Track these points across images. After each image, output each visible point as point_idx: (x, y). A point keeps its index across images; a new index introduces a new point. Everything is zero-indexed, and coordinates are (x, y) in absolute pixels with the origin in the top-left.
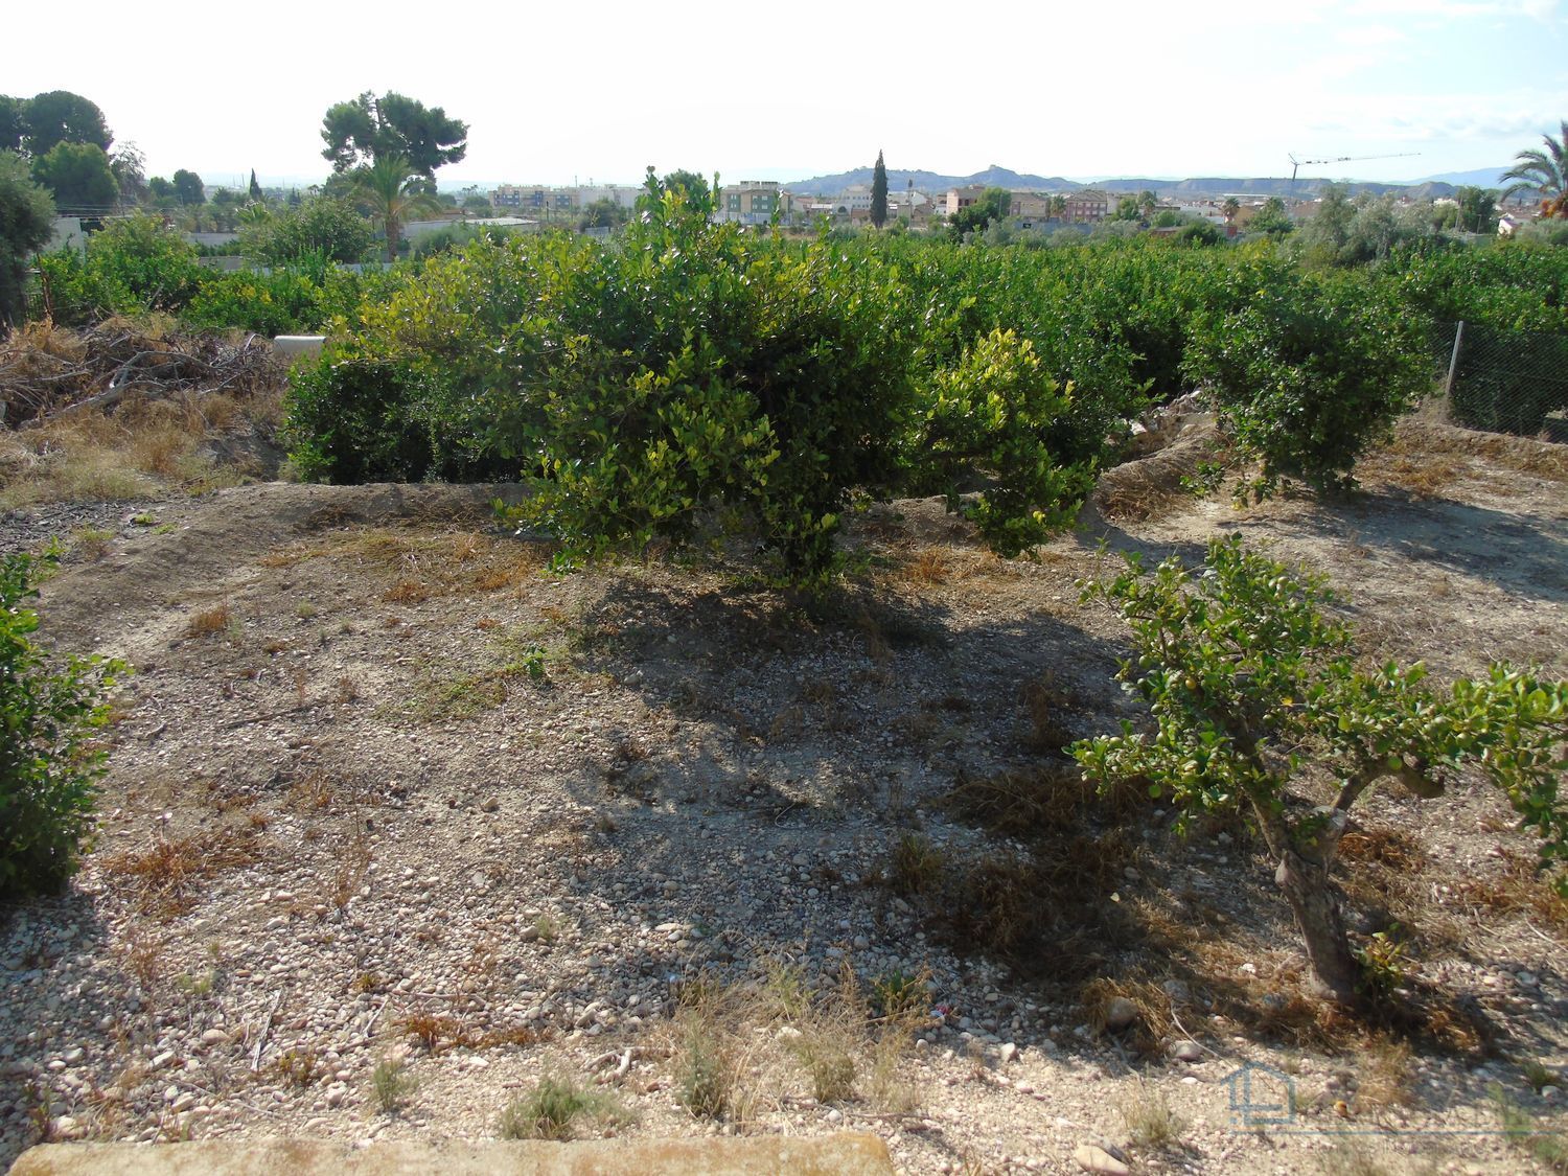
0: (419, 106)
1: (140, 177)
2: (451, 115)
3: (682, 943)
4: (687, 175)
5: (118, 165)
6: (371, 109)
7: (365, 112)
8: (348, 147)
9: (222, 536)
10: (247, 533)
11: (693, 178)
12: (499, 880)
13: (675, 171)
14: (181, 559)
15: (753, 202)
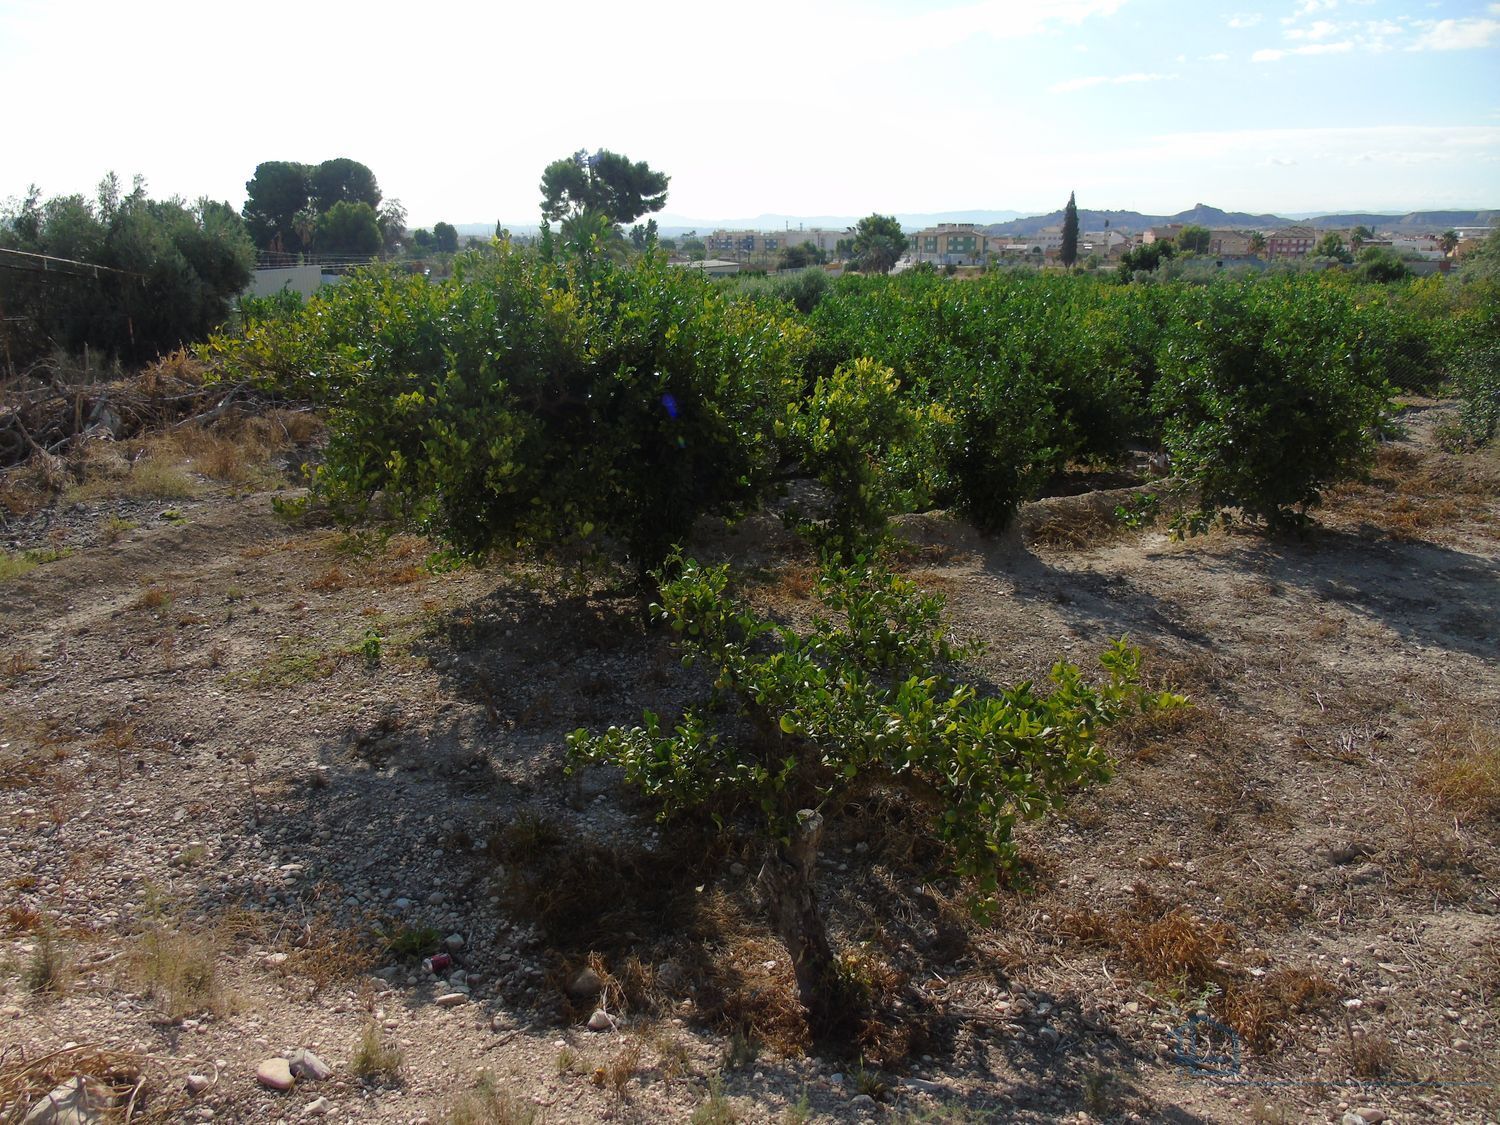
0: (626, 161)
1: (402, 229)
2: (653, 169)
3: (289, 881)
4: (881, 218)
5: (385, 219)
6: (584, 166)
7: (579, 168)
8: (563, 200)
9: (220, 530)
10: (245, 529)
11: (887, 221)
12: (194, 816)
13: (869, 215)
14: (176, 548)
15: (949, 244)
